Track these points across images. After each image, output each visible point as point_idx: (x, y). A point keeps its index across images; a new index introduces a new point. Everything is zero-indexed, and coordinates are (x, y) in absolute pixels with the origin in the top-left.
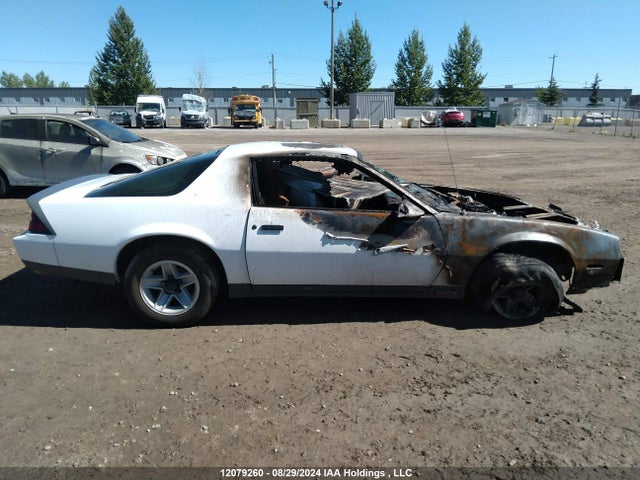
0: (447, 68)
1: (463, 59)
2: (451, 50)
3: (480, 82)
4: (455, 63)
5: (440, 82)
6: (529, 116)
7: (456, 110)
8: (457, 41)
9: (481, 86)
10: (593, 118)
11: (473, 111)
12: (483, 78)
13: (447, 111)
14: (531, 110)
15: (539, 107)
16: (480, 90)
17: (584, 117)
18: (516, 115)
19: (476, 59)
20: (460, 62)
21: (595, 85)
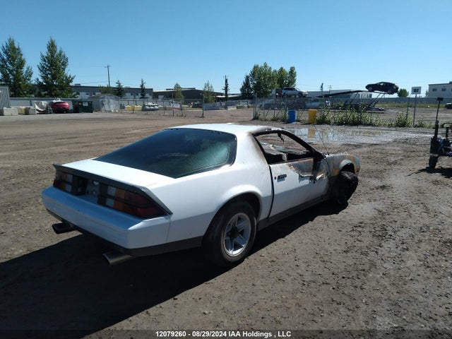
0: (42, 69)
1: (54, 63)
2: (43, 56)
3: (71, 81)
4: (47, 66)
5: (38, 80)
6: (111, 105)
7: (60, 101)
8: (47, 50)
9: (71, 84)
10: (149, 106)
11: (73, 101)
12: (72, 79)
13: (54, 101)
14: (111, 101)
15: (116, 99)
16: (72, 87)
17: (144, 106)
18: (103, 105)
19: (64, 64)
20: (52, 65)
21: (142, 86)
